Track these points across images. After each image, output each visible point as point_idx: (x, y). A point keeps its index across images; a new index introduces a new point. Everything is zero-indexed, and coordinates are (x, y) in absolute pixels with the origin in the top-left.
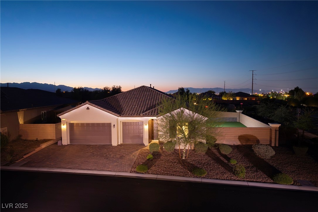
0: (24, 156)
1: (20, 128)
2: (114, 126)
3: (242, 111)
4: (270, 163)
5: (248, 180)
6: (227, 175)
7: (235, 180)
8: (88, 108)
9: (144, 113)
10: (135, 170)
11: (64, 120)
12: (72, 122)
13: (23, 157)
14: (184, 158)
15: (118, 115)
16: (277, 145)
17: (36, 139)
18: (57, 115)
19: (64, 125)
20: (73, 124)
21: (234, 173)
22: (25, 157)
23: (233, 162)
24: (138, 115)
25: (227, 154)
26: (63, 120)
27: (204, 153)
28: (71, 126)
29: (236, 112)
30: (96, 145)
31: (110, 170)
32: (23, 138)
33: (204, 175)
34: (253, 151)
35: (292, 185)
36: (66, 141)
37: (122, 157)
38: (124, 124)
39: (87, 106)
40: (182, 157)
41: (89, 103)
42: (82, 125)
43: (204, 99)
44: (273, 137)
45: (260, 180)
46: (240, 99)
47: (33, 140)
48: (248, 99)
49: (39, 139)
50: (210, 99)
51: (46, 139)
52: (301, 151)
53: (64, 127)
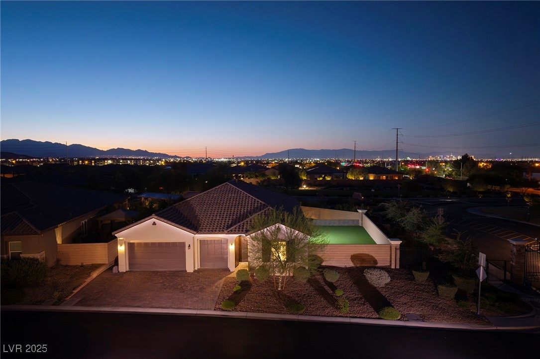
0: (74, 291)
1: (58, 250)
2: (189, 246)
3: (365, 211)
4: (384, 293)
5: (351, 315)
6: (329, 310)
7: (336, 316)
8: (154, 224)
10: (221, 306)
11: (122, 239)
12: (131, 242)
13: (72, 293)
14: (279, 289)
15: (195, 232)
16: (398, 267)
17: (80, 264)
18: (113, 233)
19: (121, 245)
20: (134, 243)
21: (336, 308)
22: (75, 292)
23: (339, 293)
24: (221, 231)
25: (334, 281)
26: (120, 239)
27: (305, 281)
28: (131, 247)
29: (358, 212)
30: (165, 272)
31: (189, 307)
32: (63, 263)
33: (302, 312)
34: (365, 277)
35: (399, 320)
36: (123, 266)
37: (202, 290)
38: (202, 243)
39: (154, 220)
40: (277, 287)
41: (156, 217)
42: (146, 244)
43: (319, 178)
44: (393, 257)
45: (365, 315)
46: (375, 177)
47: (76, 266)
48: (387, 177)
49: (84, 264)
50: (328, 179)
51: (95, 264)
52: (421, 277)
53: (121, 249)
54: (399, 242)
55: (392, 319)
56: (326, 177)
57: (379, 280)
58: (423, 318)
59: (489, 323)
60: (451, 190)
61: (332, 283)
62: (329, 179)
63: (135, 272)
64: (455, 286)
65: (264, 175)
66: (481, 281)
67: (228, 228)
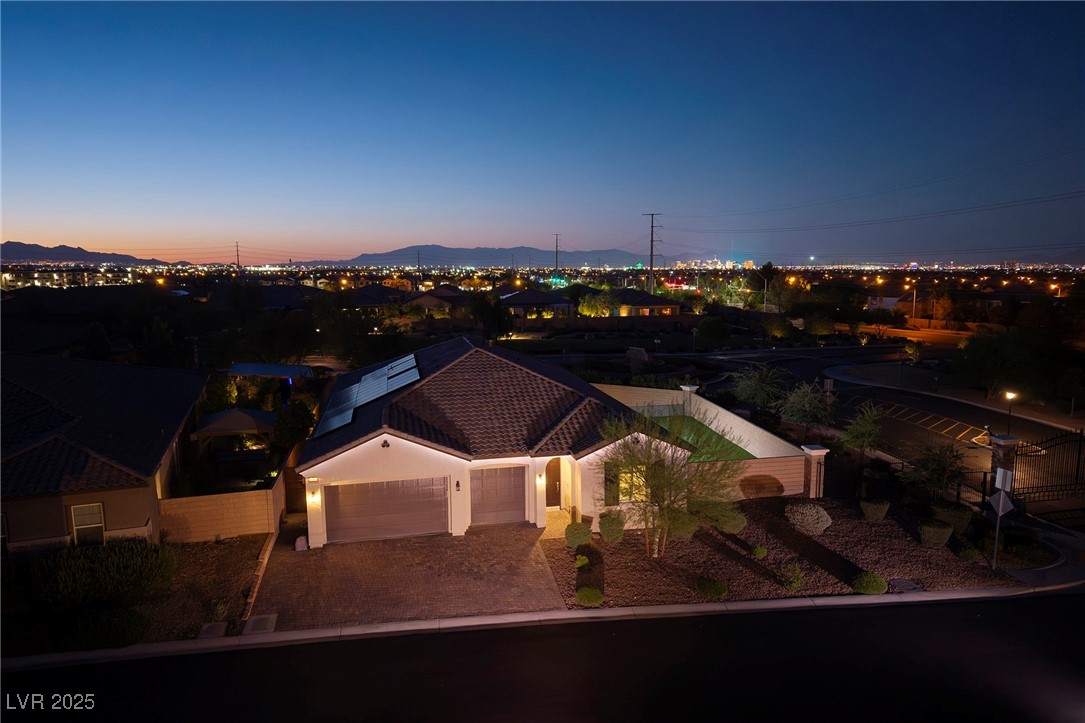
0: (249, 601)
1: (163, 513)
2: (458, 484)
3: (695, 388)
4: (827, 543)
5: (808, 592)
6: (767, 587)
7: (786, 598)
8: (385, 444)
9: (537, 448)
10: (574, 600)
11: (315, 479)
12: (333, 484)
13: (246, 604)
14: (656, 556)
15: (470, 457)
16: (822, 495)
17: (213, 539)
18: (297, 470)
19: (313, 493)
20: (337, 486)
21: (780, 583)
22: (252, 600)
23: (761, 553)
24: (516, 451)
25: (736, 532)
26: (311, 479)
27: (690, 536)
28: (331, 494)
29: (681, 389)
30: (408, 539)
31: (516, 608)
32: (169, 539)
33: (725, 595)
34: (787, 519)
35: (887, 593)
36: (318, 536)
37: (512, 570)
38: (477, 475)
39: (385, 437)
40: (651, 554)
41: (391, 431)
42: (363, 489)
43: (531, 315)
44: (813, 478)
45: (829, 590)
46: (630, 312)
47: (205, 543)
48: (651, 311)
49: (222, 537)
50: (547, 316)
51: (247, 536)
52: (877, 512)
53: (314, 500)
54: (823, 452)
55: (877, 591)
56: (544, 313)
57: (816, 521)
58: (920, 585)
59: (1019, 584)
60: (778, 334)
61: (735, 535)
62: (549, 317)
63: (343, 545)
65: (418, 310)
66: (1001, 514)
67: (530, 445)
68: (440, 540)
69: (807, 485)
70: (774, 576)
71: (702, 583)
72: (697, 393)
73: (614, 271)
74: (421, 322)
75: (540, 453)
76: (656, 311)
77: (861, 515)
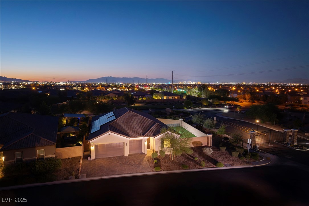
1: (56, 152)
2: (126, 144)
3: (183, 119)
4: (211, 156)
6: (197, 166)
7: (201, 168)
8: (109, 135)
9: (145, 135)
10: (154, 170)
11: (93, 143)
12: (97, 144)
13: (79, 172)
14: (172, 160)
15: (129, 137)
16: (211, 146)
17: (68, 158)
18: (89, 141)
19: (92, 146)
21: (200, 165)
23: (196, 159)
24: (140, 136)
26: (92, 143)
27: (180, 155)
28: (96, 147)
29: (179, 120)
31: (141, 172)
33: (188, 168)
34: (203, 151)
35: (224, 167)
36: (93, 157)
37: (140, 164)
39: (109, 133)
41: (111, 131)
42: (104, 145)
43: (140, 99)
44: (209, 142)
45: (211, 167)
46: (167, 98)
47: (66, 159)
48: (172, 98)
49: (70, 157)
50: (144, 99)
51: (76, 157)
52: (223, 149)
53: (92, 148)
54: (212, 135)
55: (221, 166)
56: (144, 98)
57: (209, 152)
58: (231, 165)
61: (191, 155)
62: (145, 99)
63: (99, 159)
64: (237, 152)
65: (109, 97)
66: (249, 149)
68: (122, 157)
69: (208, 143)
70: (199, 164)
71: (183, 166)
72: (183, 121)
73: (162, 84)
74: (110, 101)
75: (146, 136)
76: (173, 97)
77: (220, 150)
